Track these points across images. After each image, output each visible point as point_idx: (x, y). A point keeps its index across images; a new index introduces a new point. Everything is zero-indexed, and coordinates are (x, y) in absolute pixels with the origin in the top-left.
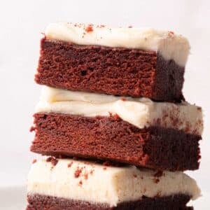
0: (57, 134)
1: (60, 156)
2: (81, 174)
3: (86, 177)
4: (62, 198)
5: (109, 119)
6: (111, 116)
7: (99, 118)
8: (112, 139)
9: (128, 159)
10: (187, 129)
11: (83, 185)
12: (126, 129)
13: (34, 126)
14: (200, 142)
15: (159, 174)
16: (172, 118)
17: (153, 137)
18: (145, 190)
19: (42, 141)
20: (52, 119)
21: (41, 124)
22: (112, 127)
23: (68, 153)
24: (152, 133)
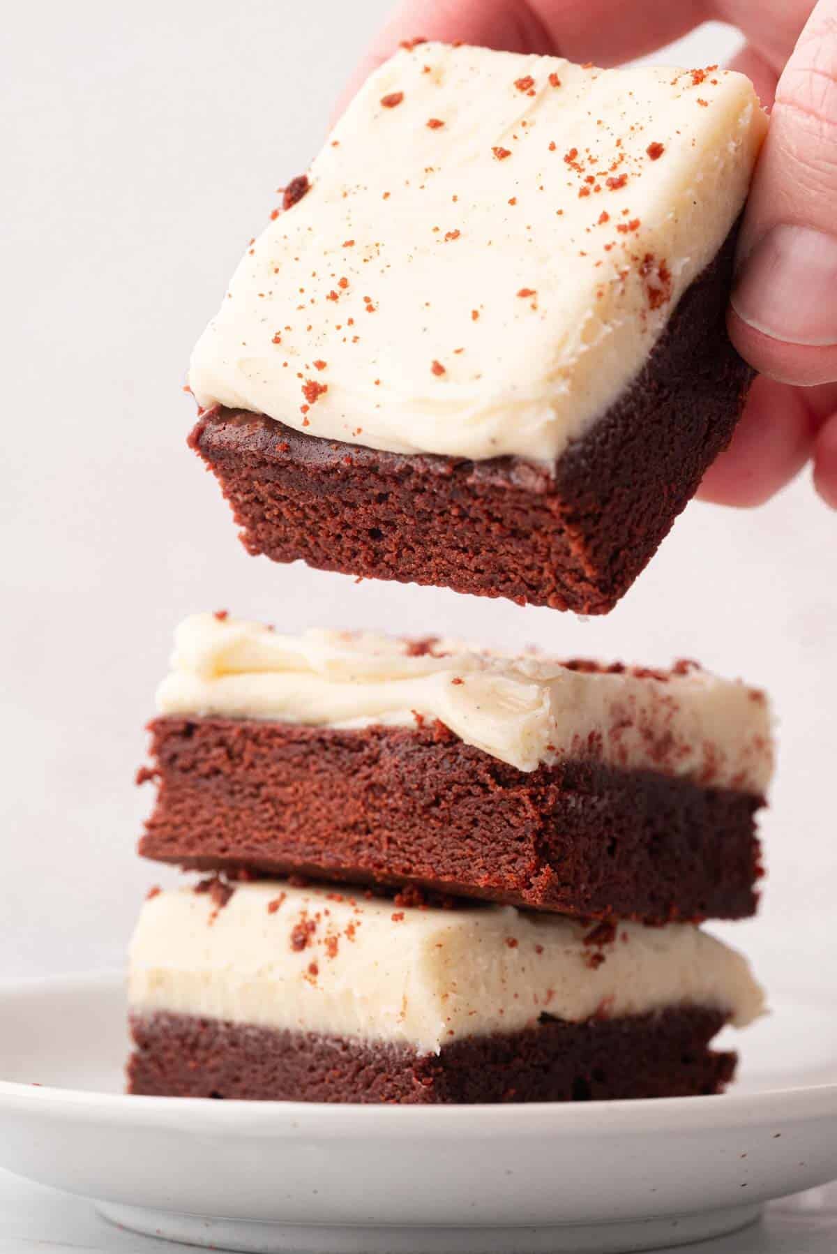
0: (232, 793)
1: (242, 874)
2: (314, 938)
3: (333, 947)
4: (252, 1027)
5: (416, 737)
6: (421, 727)
7: (377, 733)
8: (426, 809)
9: (481, 884)
10: (710, 772)
11: (320, 978)
12: (472, 773)
13: (151, 763)
14: (761, 817)
15: (603, 934)
16: (648, 734)
17: (573, 801)
18: (550, 993)
19: (178, 819)
20: (213, 738)
21: (174, 757)
22: (423, 768)
23: (271, 862)
24: (567, 787)
